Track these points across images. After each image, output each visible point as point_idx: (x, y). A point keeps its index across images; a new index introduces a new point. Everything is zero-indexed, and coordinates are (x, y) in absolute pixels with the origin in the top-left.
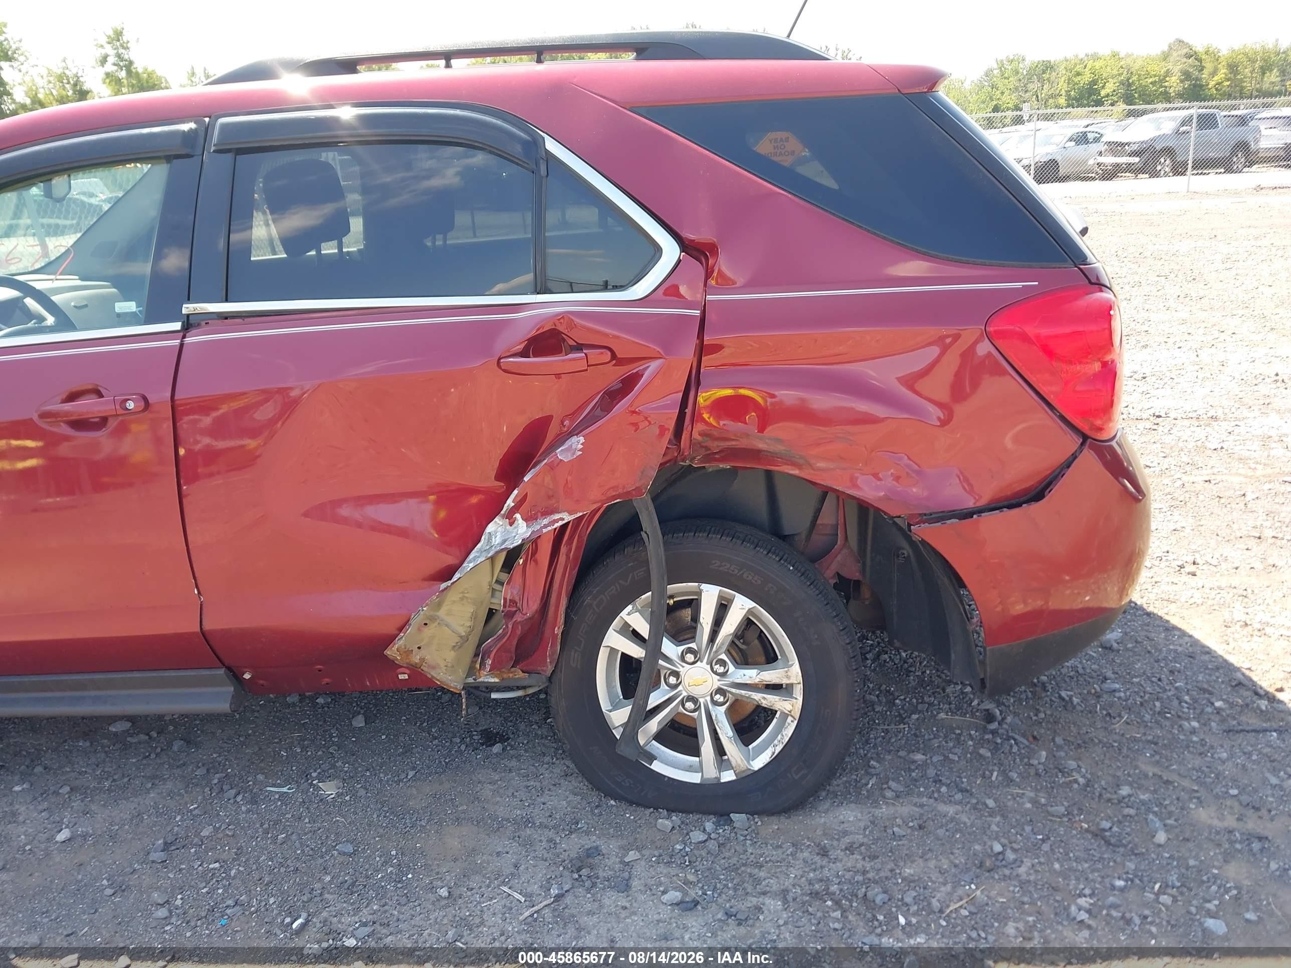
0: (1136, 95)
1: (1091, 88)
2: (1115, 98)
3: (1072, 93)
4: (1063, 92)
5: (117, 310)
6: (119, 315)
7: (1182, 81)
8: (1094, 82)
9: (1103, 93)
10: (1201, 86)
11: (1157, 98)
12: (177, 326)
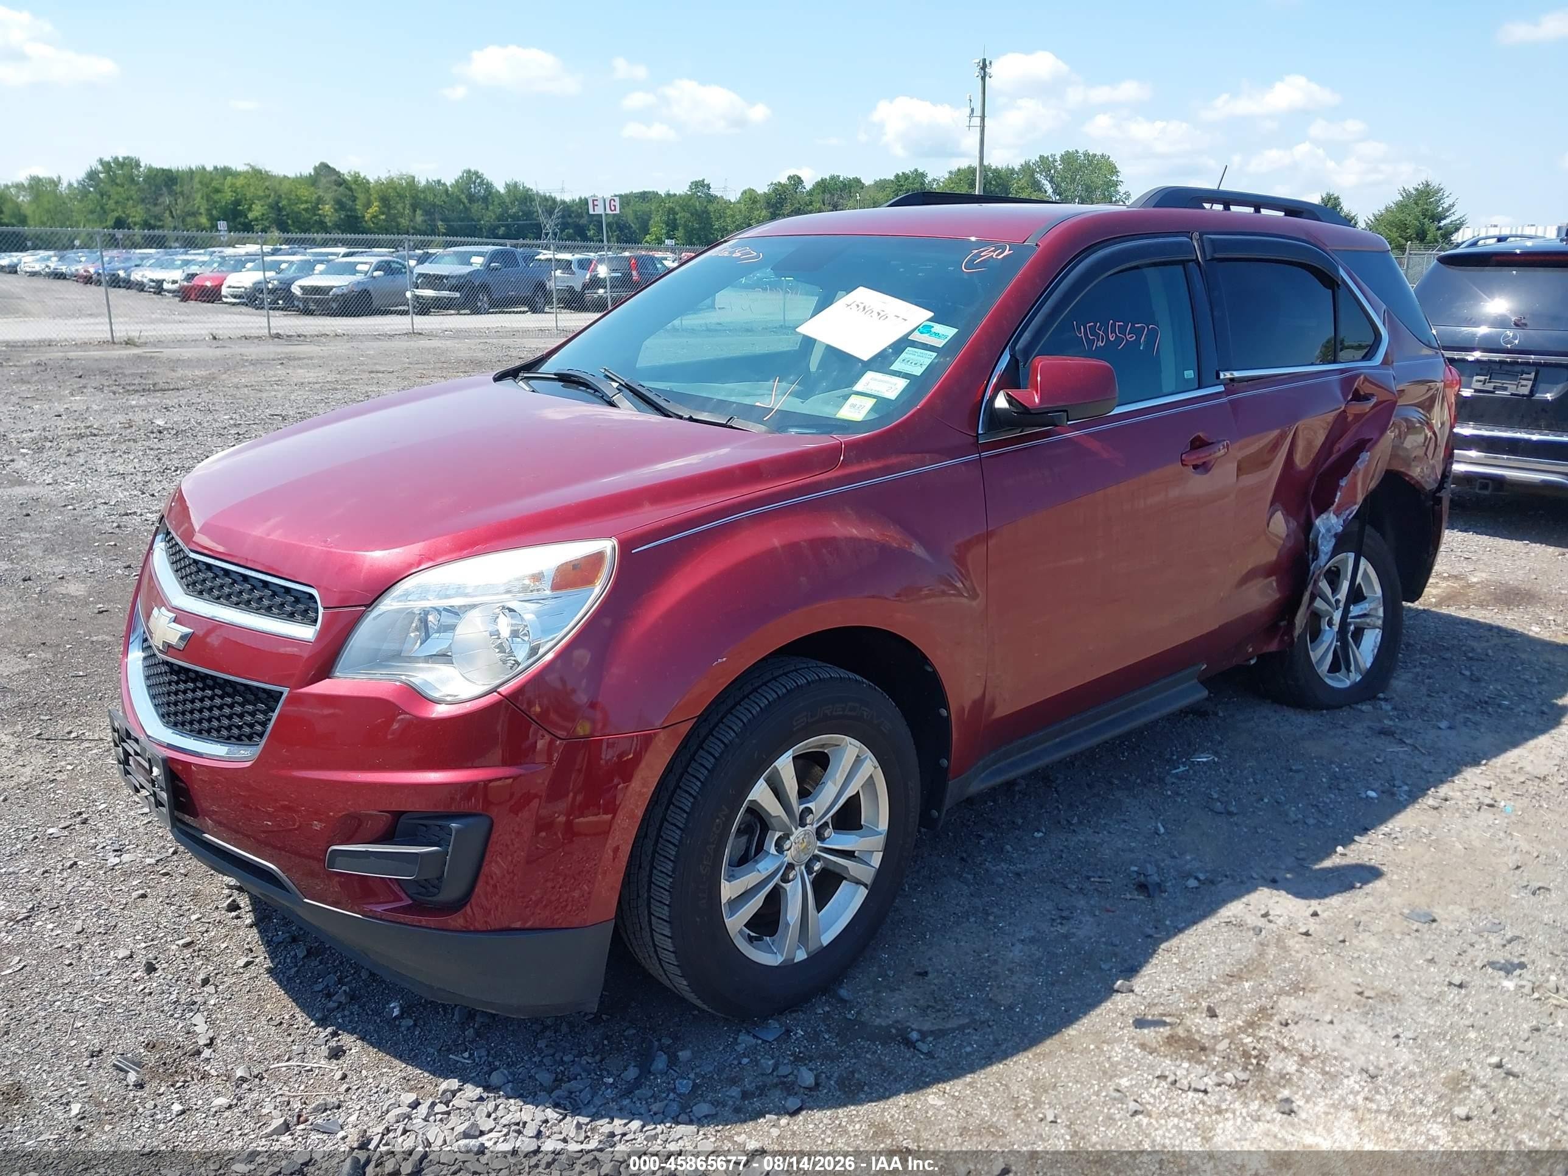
0: (290, 222)
1: (235, 209)
2: (267, 224)
3: (214, 212)
4: (202, 210)
6: (1187, 380)
7: (336, 210)
8: (237, 203)
9: (250, 216)
10: (357, 218)
11: (313, 227)
12: (1222, 388)
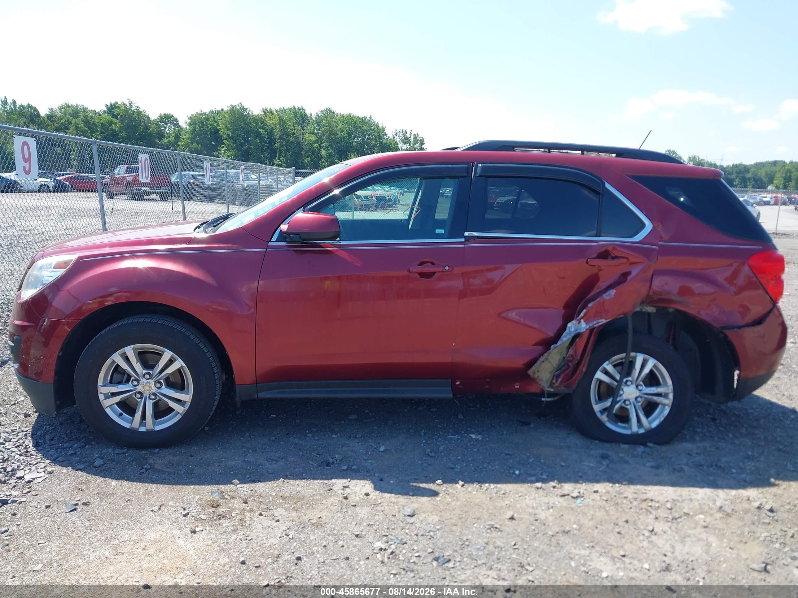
5: (436, 232)
6: (437, 234)
12: (463, 240)
